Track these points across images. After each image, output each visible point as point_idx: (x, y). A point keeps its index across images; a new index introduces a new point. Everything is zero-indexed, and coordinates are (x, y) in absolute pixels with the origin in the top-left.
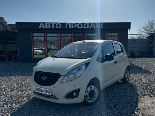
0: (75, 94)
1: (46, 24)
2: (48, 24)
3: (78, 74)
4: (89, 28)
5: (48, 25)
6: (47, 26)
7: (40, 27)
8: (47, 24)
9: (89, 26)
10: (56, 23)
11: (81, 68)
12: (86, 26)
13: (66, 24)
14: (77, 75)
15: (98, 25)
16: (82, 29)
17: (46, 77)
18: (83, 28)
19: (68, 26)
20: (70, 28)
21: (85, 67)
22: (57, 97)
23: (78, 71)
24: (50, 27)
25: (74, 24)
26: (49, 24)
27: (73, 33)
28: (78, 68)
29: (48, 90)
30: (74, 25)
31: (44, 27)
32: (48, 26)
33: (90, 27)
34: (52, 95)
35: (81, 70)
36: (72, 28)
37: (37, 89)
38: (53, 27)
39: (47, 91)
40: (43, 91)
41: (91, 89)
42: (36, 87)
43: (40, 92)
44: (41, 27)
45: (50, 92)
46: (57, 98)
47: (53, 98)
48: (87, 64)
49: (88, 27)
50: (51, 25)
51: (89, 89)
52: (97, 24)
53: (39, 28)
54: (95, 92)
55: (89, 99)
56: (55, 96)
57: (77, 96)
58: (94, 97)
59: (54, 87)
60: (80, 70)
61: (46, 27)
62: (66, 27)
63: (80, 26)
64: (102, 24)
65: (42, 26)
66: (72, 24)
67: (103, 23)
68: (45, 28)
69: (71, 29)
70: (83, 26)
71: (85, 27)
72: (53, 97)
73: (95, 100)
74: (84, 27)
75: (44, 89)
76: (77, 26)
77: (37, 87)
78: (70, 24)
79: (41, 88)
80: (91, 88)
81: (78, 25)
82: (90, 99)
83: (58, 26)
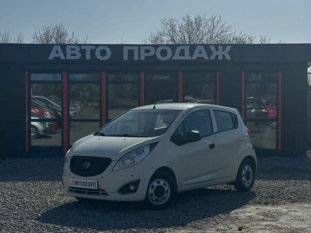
0: (132, 188)
1: (68, 49)
2: (74, 49)
3: (137, 160)
4: (190, 58)
5: (73, 52)
6: (72, 55)
7: (51, 57)
8: (72, 49)
9: (191, 54)
10: (97, 46)
11: (143, 151)
12: (182, 53)
13: (124, 47)
14: (135, 160)
15: (217, 50)
16: (171, 62)
17: (89, 164)
18: (174, 58)
19: (131, 53)
20: (136, 58)
21: (148, 150)
22: (107, 192)
23: (137, 154)
24: (79, 56)
25: (147, 48)
26: (78, 49)
27: (143, 73)
28: (138, 150)
29: (93, 181)
30: (147, 51)
31: (63, 58)
32: (75, 55)
33: (194, 57)
34: (99, 190)
35: (142, 153)
36: (142, 58)
37: (76, 183)
38: (88, 57)
39: (91, 184)
40: (86, 184)
41: (158, 185)
42: (74, 180)
43: (81, 187)
44: (54, 58)
45: (96, 184)
46: (106, 194)
47: (100, 194)
48: (152, 145)
49: (187, 57)
50: (83, 52)
51: (155, 184)
52: (213, 48)
53: (49, 58)
54: (166, 189)
55: (155, 199)
56: (103, 190)
57: (135, 190)
58: (164, 198)
59: (102, 177)
60: (140, 154)
61: (69, 57)
62: (126, 57)
63: (164, 53)
64: (228, 48)
65: (57, 55)
66: (141, 47)
67: (230, 47)
68: (65, 58)
69: (139, 62)
70: (173, 54)
71: (180, 56)
72: (101, 192)
73: (165, 203)
74: (177, 57)
75: (86, 181)
76: (155, 54)
77: (76, 180)
78: (137, 47)
79: (83, 181)
80: (158, 182)
81: (159, 49)
82: (157, 200)
83: (103, 53)
